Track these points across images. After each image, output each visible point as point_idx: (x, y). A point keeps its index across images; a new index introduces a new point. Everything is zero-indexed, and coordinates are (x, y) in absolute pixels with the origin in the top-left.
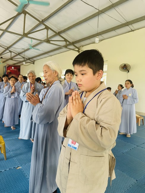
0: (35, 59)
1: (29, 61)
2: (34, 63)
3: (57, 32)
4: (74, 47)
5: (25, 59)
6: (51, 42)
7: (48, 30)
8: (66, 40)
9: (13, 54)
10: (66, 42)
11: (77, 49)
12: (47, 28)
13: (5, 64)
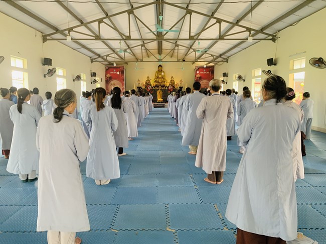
0: (228, 54)
1: (219, 59)
2: (227, 61)
3: (235, 22)
4: (266, 36)
5: (215, 57)
6: (225, 38)
7: (220, 23)
8: (249, 30)
9: (198, 54)
10: (250, 32)
11: (271, 37)
12: (219, 21)
13: (194, 66)
